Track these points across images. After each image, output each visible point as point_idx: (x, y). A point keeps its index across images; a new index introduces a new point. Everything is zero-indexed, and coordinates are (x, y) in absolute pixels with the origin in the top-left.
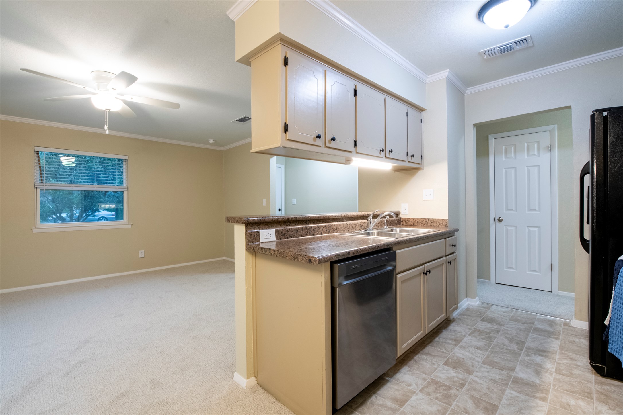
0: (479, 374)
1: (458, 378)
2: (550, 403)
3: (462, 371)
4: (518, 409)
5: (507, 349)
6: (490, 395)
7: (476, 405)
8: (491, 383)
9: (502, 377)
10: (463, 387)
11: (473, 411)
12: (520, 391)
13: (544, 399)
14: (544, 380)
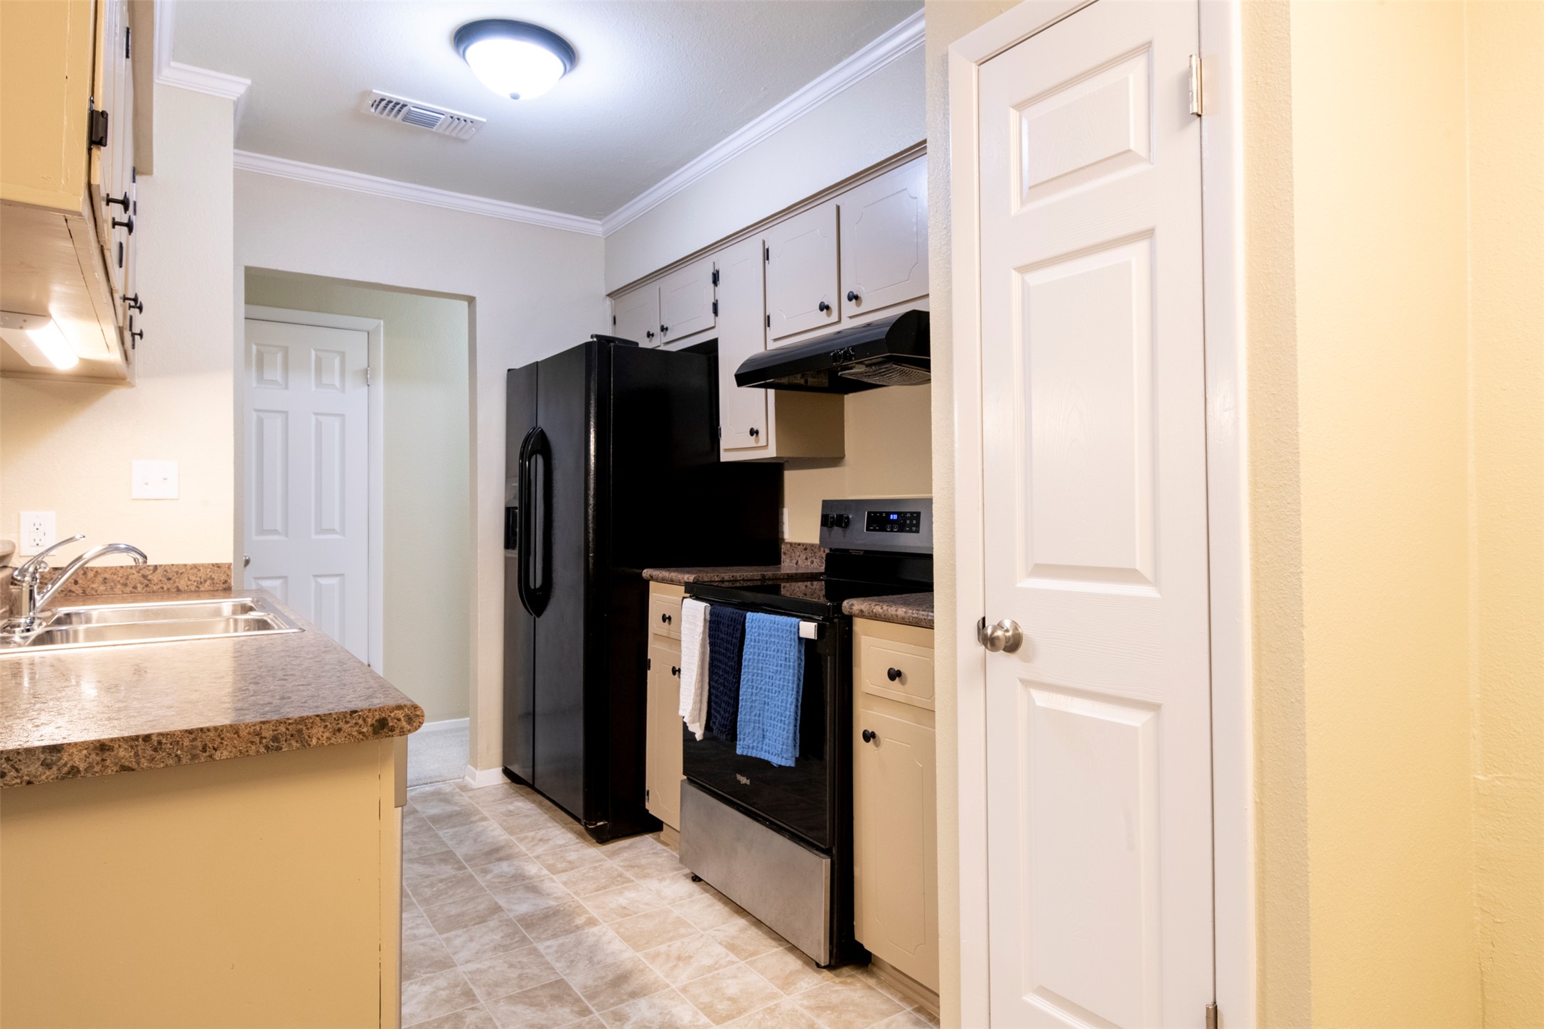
0: (464, 955)
1: (443, 989)
2: (605, 922)
3: (429, 972)
4: (587, 962)
5: (441, 881)
6: (527, 973)
7: (535, 1006)
8: (501, 953)
9: (502, 931)
10: (474, 995)
11: (545, 1019)
12: (554, 935)
13: (592, 922)
14: (555, 895)
